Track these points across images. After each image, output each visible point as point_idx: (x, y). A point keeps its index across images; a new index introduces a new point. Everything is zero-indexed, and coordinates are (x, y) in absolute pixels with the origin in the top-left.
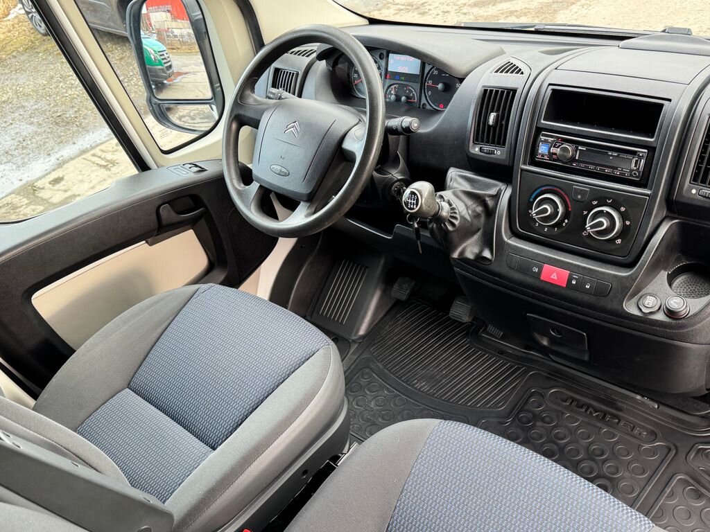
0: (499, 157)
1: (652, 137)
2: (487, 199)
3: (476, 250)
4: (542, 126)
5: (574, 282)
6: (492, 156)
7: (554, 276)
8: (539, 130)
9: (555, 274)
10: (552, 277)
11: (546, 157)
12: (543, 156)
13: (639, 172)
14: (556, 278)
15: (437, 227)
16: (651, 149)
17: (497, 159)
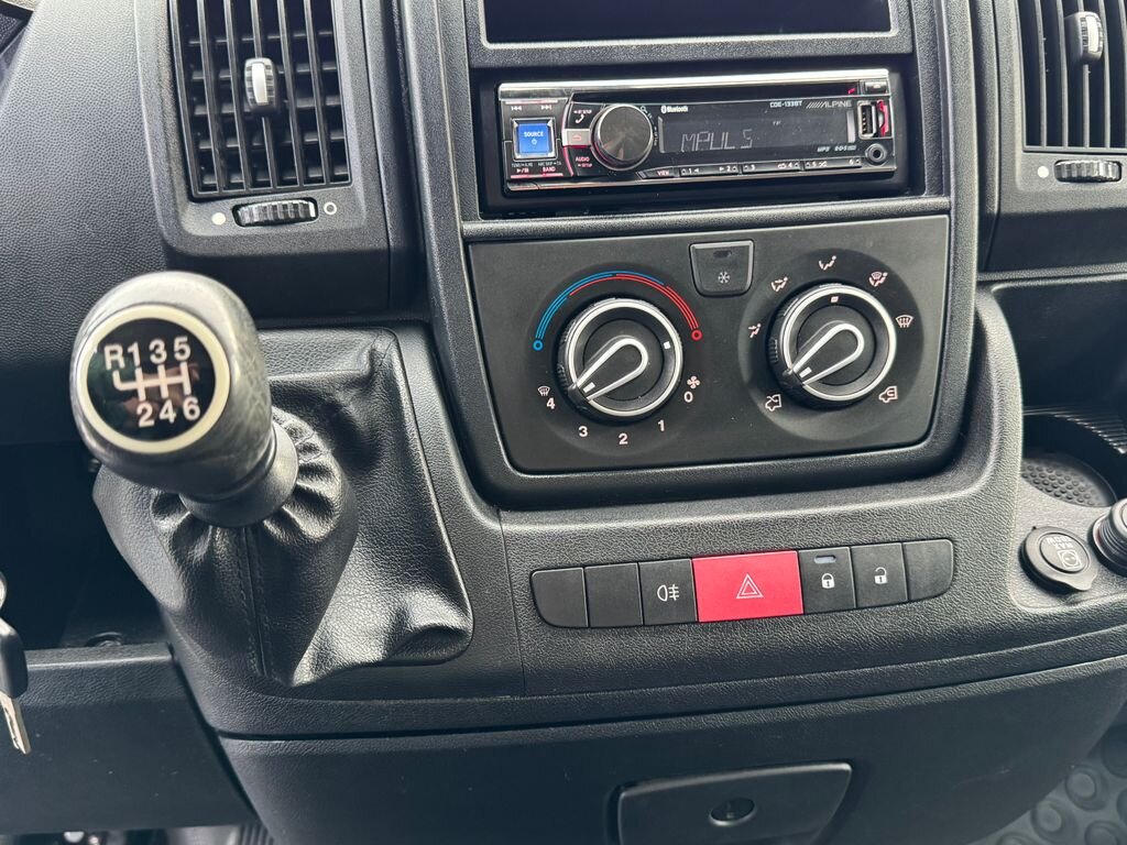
0: (339, 225)
1: (887, 28)
2: (341, 397)
3: (380, 619)
4: (492, 62)
5: (828, 583)
6: (303, 227)
7: (749, 590)
8: (485, 79)
9: (748, 580)
10: (742, 595)
11: (551, 172)
12: (536, 168)
13: (888, 144)
14: (757, 594)
15: (237, 544)
16: (901, 64)
17: (330, 234)
